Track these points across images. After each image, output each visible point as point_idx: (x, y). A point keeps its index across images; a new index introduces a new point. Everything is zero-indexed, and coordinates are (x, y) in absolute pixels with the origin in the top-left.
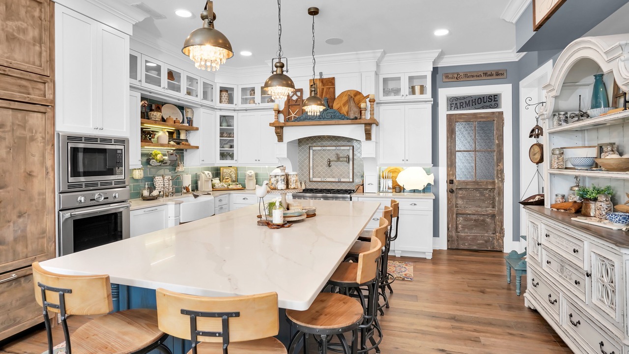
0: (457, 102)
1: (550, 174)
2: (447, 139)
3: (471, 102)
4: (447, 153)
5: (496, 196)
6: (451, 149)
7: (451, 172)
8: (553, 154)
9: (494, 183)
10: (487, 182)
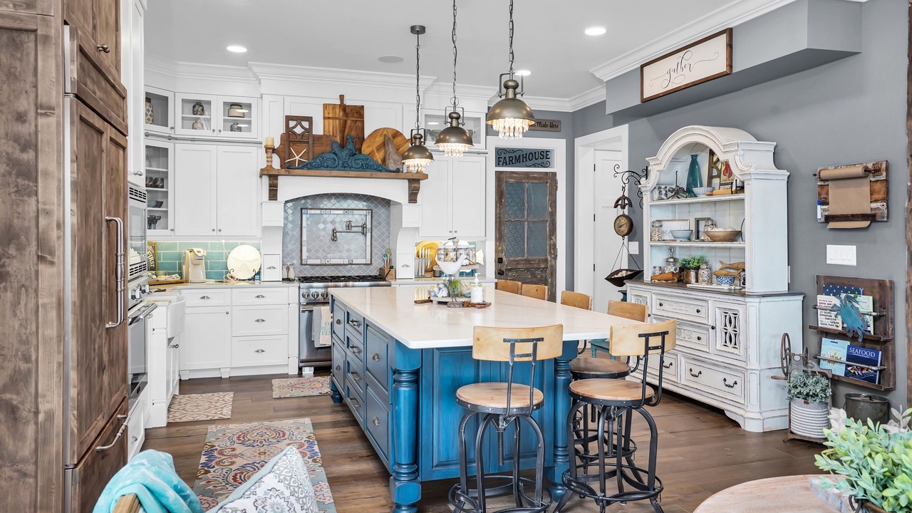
0: (505, 156)
1: (651, 246)
2: (496, 204)
3: (521, 156)
4: (496, 223)
5: (549, 276)
6: (500, 217)
7: (500, 248)
8: (653, 226)
9: (546, 260)
10: (539, 260)
